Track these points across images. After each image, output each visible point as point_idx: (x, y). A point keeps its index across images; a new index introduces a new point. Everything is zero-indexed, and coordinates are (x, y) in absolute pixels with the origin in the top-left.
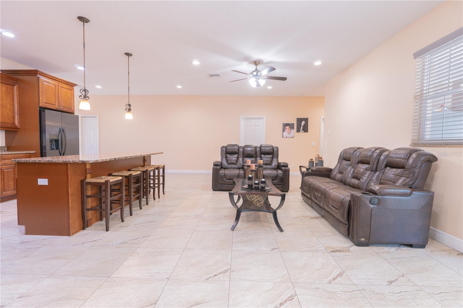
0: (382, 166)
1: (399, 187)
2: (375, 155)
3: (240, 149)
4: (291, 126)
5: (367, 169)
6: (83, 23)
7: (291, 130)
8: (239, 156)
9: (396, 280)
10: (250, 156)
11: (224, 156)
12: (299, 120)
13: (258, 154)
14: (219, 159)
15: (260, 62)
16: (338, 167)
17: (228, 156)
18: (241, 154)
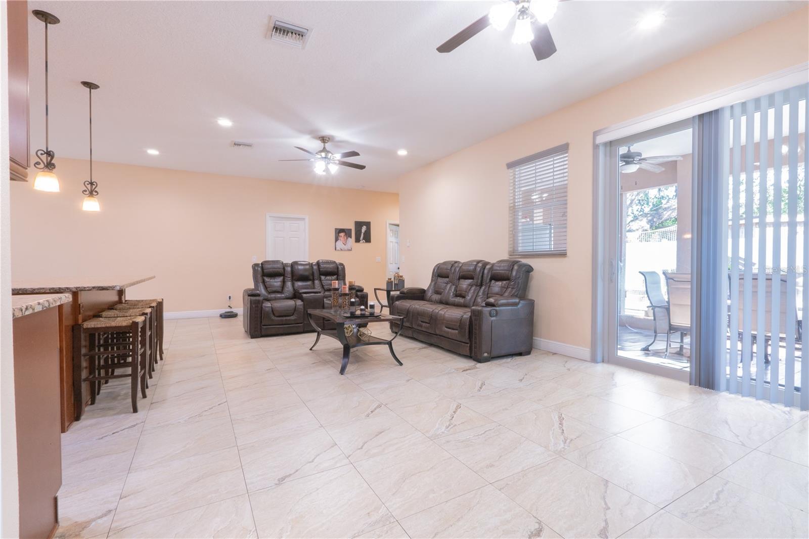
0: (486, 281)
1: (507, 298)
2: (478, 269)
3: (286, 268)
4: (347, 232)
5: (471, 285)
6: (44, 23)
7: (347, 238)
8: (286, 278)
9: (523, 378)
10: (304, 278)
11: (260, 280)
12: (359, 225)
13: (316, 274)
14: (252, 286)
15: (329, 138)
16: (432, 287)
17: (267, 279)
18: (288, 276)
